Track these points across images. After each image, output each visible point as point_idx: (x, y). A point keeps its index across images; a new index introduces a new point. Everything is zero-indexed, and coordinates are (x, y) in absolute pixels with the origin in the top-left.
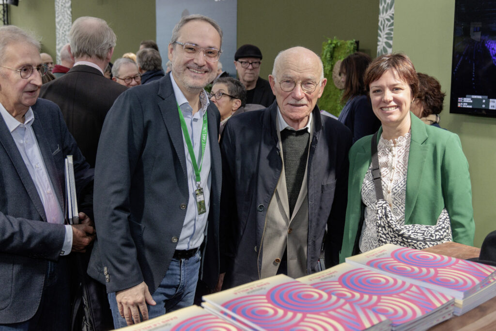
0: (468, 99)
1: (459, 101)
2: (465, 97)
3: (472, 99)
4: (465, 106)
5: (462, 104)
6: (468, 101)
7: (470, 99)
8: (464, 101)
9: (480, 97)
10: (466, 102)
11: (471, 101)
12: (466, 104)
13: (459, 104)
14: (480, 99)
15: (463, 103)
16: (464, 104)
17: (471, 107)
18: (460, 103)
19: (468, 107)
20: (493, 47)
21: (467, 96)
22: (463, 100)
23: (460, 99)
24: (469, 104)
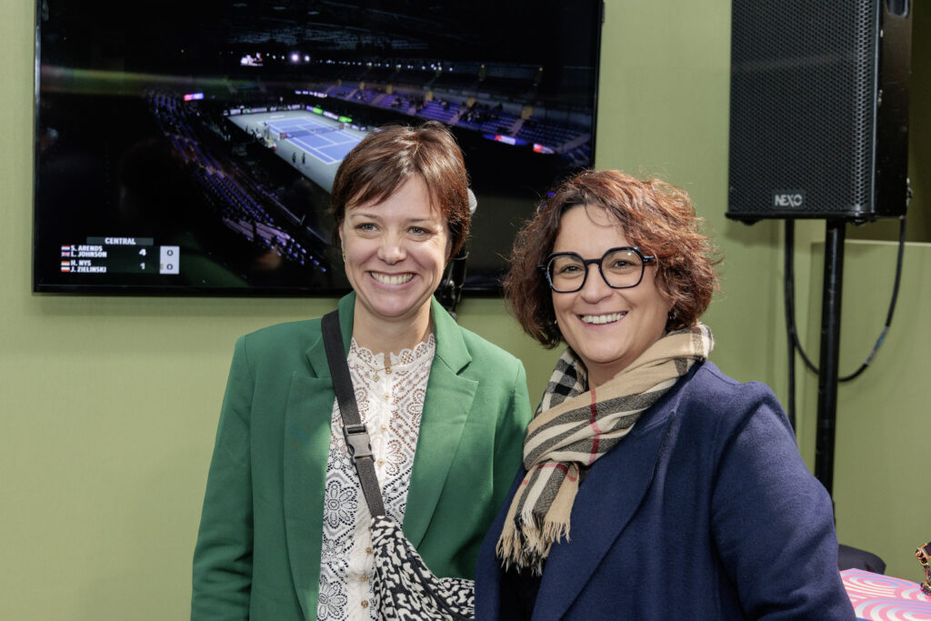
0: (92, 248)
1: (63, 254)
2: (84, 243)
3: (106, 248)
4: (85, 267)
5: (73, 263)
6: (92, 255)
7: (100, 248)
8: (81, 255)
9: (131, 242)
10: (86, 257)
11: (105, 254)
12: (89, 262)
13: (63, 264)
14: (130, 246)
15: (77, 260)
16: (81, 263)
17: (103, 270)
18: (68, 259)
19: (94, 270)
20: (163, 103)
21: (89, 239)
22: (76, 253)
23: (67, 250)
24: (96, 261)
